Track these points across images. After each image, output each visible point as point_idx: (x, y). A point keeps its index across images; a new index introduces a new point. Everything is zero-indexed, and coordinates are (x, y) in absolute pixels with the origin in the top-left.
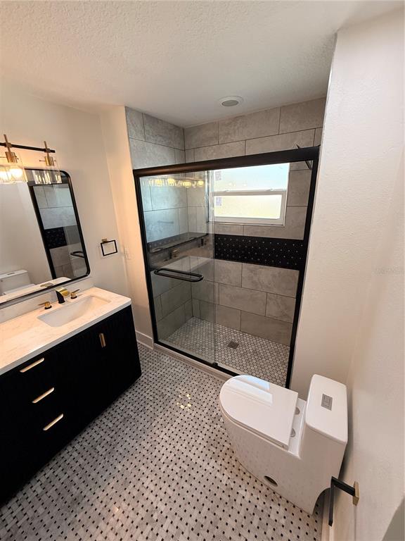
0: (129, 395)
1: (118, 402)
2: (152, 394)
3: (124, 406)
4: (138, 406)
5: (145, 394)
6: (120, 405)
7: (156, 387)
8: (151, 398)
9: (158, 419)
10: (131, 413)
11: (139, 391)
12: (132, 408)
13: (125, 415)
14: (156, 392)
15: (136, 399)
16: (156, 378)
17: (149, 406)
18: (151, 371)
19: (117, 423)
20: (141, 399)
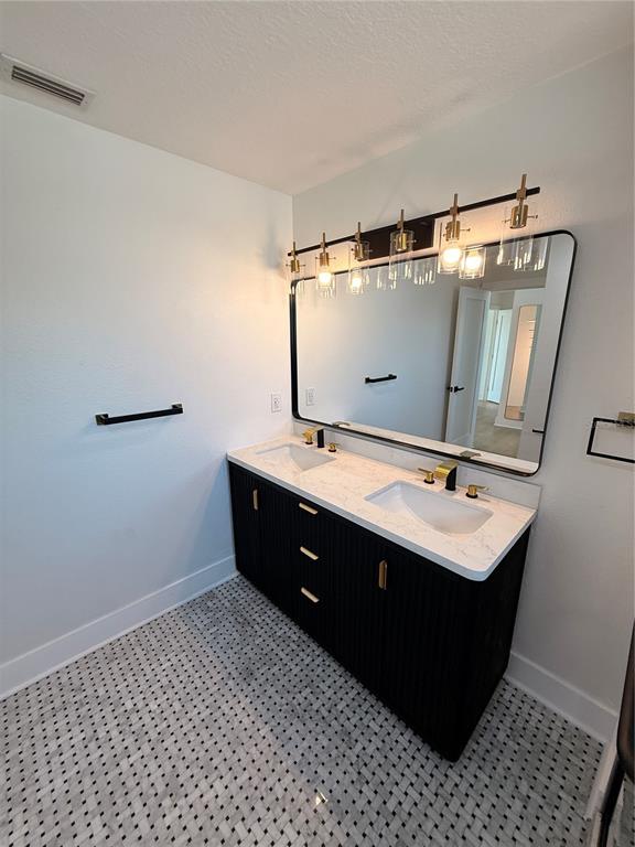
0: (403, 738)
1: (389, 715)
2: (406, 807)
3: (377, 729)
4: (374, 764)
5: (404, 784)
6: (380, 719)
7: (429, 826)
8: (392, 805)
9: (330, 825)
10: (359, 747)
11: (416, 766)
12: (371, 749)
13: (356, 734)
14: (412, 825)
15: (393, 757)
16: (461, 825)
17: (371, 796)
18: (486, 806)
19: (342, 719)
20: (392, 771)
